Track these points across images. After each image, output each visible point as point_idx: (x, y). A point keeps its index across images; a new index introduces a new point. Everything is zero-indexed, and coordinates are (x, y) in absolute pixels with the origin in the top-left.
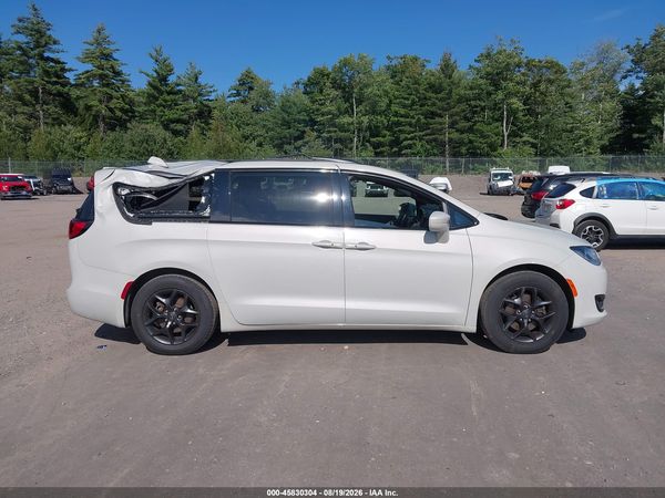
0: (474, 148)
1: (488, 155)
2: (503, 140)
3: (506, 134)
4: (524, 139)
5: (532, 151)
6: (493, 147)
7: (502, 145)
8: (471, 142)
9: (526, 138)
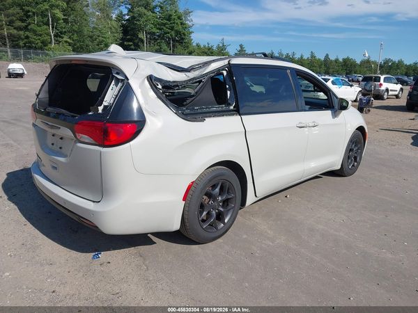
0: (30, 42)
1: (41, 48)
2: (51, 39)
3: (52, 34)
4: (65, 39)
5: (70, 48)
6: (45, 44)
7: (51, 43)
8: (27, 37)
9: (66, 38)
